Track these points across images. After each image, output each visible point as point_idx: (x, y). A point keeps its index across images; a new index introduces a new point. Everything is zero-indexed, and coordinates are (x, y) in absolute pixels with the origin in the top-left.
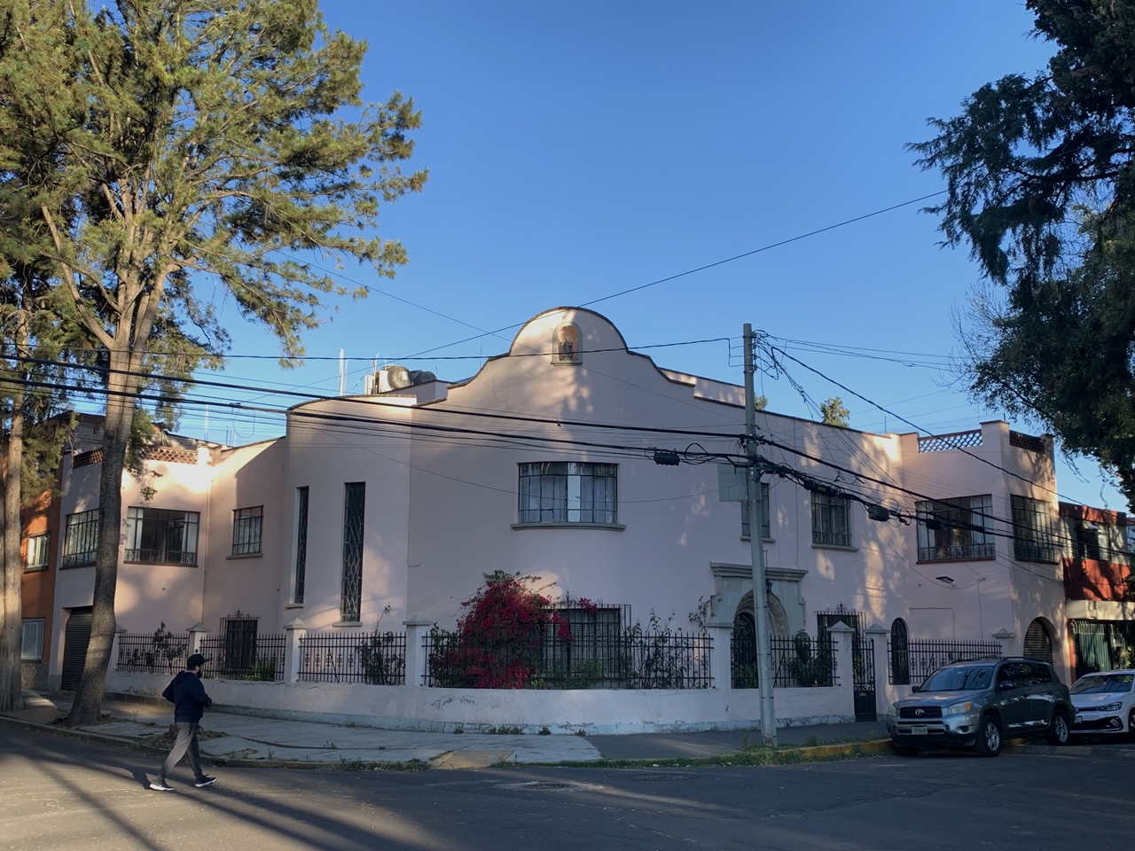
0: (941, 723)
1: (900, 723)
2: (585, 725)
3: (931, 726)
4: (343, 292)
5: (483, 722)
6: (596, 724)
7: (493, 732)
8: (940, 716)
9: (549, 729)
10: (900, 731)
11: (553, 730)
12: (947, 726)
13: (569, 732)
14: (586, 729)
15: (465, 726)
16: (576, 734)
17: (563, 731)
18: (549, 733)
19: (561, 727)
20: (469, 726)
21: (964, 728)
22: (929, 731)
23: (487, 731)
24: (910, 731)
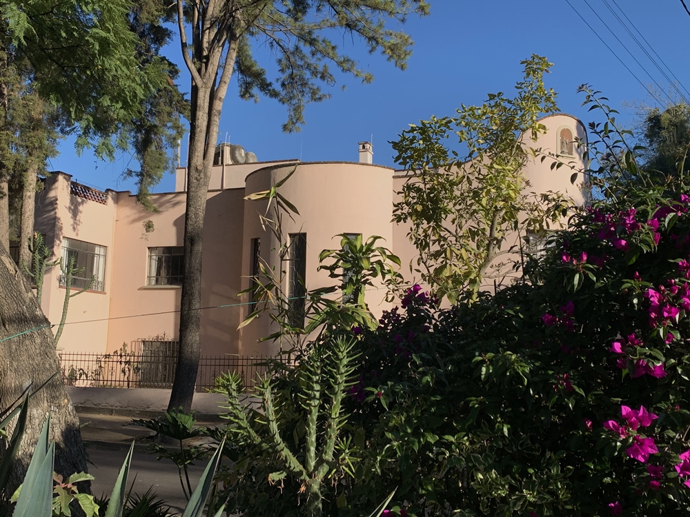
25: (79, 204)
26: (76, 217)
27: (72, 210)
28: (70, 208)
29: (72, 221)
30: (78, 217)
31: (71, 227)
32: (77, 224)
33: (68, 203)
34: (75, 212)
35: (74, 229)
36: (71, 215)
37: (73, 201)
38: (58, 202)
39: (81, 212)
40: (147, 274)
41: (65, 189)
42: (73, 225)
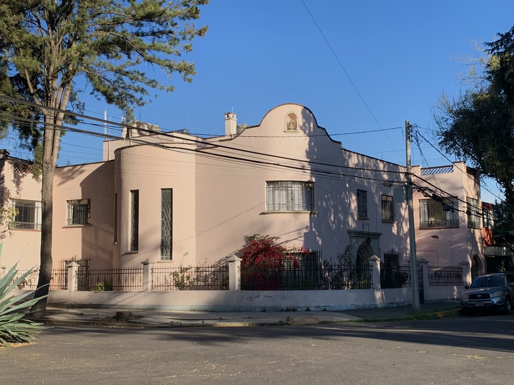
0: (490, 300)
1: (469, 301)
2: (326, 306)
3: (485, 302)
4: (162, 88)
5: (277, 306)
6: (331, 306)
7: (282, 310)
8: (489, 297)
9: (310, 308)
10: (470, 305)
11: (311, 309)
12: (493, 302)
13: (319, 309)
14: (327, 308)
15: (267, 308)
16: (322, 311)
17: (316, 309)
18: (310, 310)
19: (316, 307)
20: (269, 308)
21: (499, 302)
22: (484, 304)
23: (279, 310)
24: (475, 305)
25: (21, 177)
26: (19, 185)
27: (16, 182)
28: (14, 181)
29: (16, 189)
30: (20, 186)
31: (16, 192)
32: (19, 190)
33: (12, 178)
34: (17, 182)
35: (18, 193)
36: (15, 185)
37: (16, 176)
38: (5, 178)
39: (22, 182)
40: (67, 218)
41: (10, 169)
42: (17, 191)
